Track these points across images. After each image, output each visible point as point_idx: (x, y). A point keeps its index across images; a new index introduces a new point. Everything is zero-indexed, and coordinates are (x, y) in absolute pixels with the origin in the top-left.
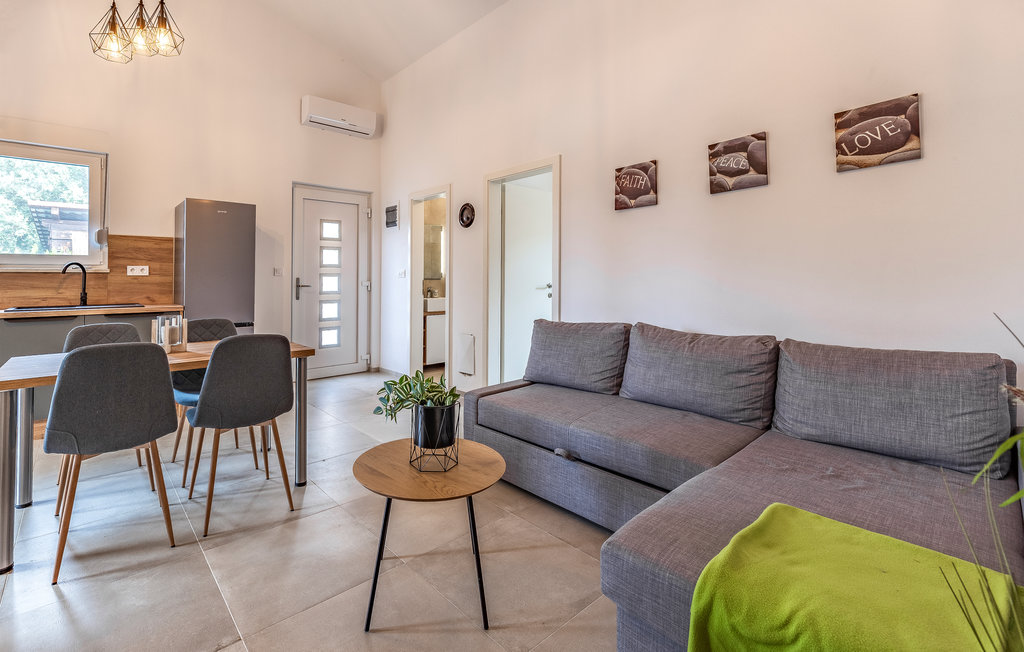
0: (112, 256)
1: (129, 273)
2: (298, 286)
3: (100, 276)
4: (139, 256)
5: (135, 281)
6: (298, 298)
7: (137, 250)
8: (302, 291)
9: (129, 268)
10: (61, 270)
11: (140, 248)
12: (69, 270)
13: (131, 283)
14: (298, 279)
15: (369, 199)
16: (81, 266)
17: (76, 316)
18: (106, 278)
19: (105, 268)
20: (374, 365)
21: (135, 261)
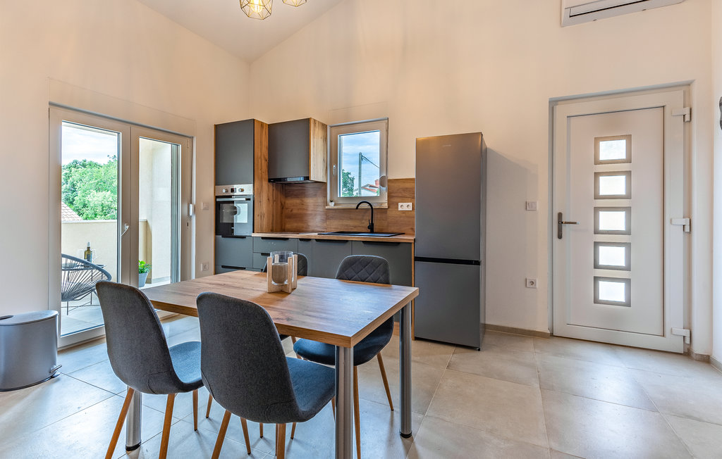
0: (390, 197)
1: (400, 209)
2: (560, 223)
3: (383, 211)
4: (407, 195)
5: (404, 215)
6: (560, 237)
7: (405, 190)
8: (565, 228)
9: (400, 204)
10: (355, 206)
11: (407, 188)
12: (360, 207)
13: (401, 217)
14: (560, 215)
15: (687, 97)
16: (370, 205)
17: (347, 241)
18: (386, 212)
19: (386, 206)
20: (698, 349)
21: (404, 199)
